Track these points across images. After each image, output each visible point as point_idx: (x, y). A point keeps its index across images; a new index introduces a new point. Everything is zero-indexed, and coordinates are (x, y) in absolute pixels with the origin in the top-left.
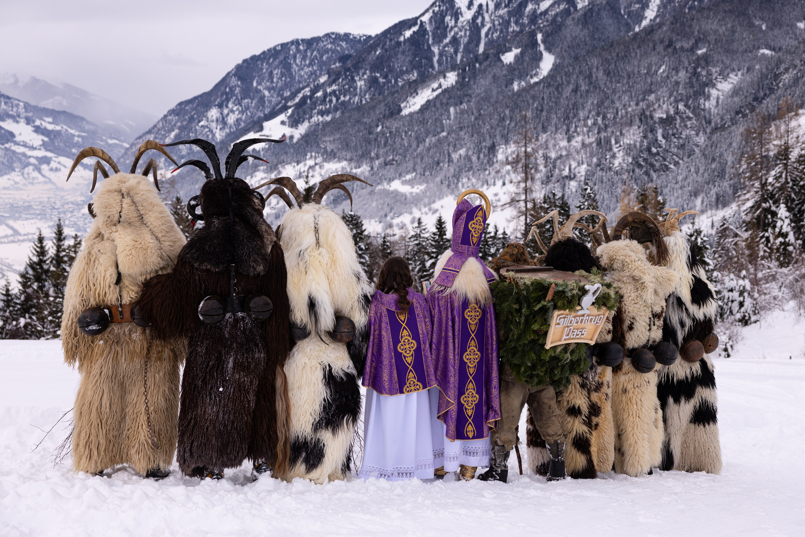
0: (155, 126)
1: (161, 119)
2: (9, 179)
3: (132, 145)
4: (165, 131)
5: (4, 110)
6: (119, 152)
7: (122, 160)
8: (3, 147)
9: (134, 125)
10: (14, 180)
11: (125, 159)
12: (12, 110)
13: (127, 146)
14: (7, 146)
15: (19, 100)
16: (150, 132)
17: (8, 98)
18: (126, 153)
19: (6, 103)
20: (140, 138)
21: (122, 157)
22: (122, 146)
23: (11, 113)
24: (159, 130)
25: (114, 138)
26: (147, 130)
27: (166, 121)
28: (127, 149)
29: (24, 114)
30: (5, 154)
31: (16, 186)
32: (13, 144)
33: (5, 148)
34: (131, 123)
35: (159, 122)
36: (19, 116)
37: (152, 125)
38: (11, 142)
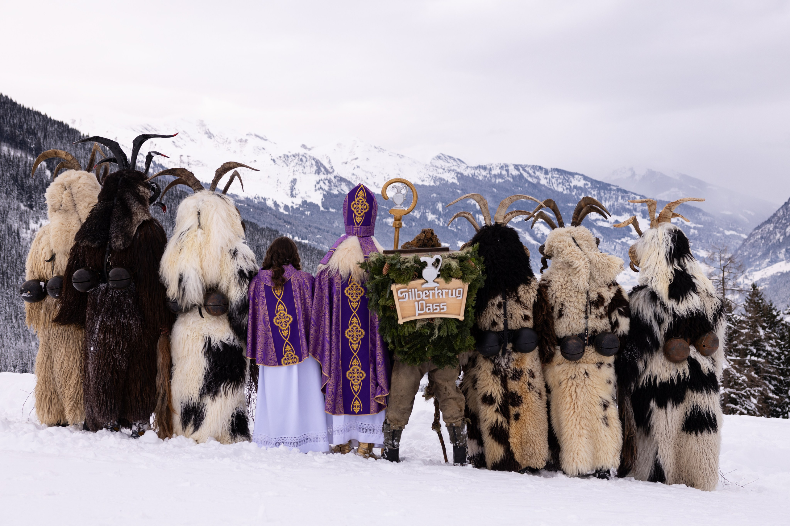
0: (775, 215)
1: (782, 207)
2: (625, 274)
3: (751, 236)
4: (786, 219)
5: (621, 204)
6: (737, 243)
7: (739, 252)
8: (620, 241)
9: (753, 214)
10: (630, 275)
11: (743, 251)
12: (629, 204)
13: (745, 236)
14: (624, 240)
15: (635, 194)
16: (769, 221)
17: (626, 192)
18: (743, 245)
19: (623, 197)
20: (759, 228)
21: (740, 249)
22: (739, 238)
23: (628, 207)
24: (779, 219)
25: (731, 229)
26: (767, 219)
27: (787, 209)
28: (745, 240)
29: (641, 208)
30: (622, 249)
31: (632, 281)
32: (629, 238)
33: (622, 242)
34: (749, 212)
35: (779, 210)
36: (635, 210)
37: (772, 214)
38: (628, 236)
